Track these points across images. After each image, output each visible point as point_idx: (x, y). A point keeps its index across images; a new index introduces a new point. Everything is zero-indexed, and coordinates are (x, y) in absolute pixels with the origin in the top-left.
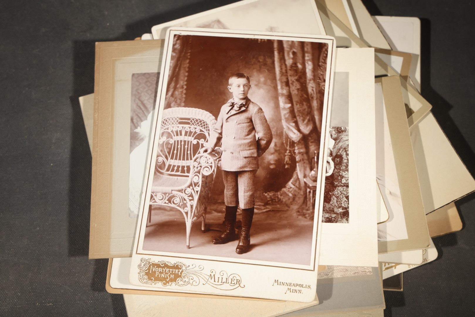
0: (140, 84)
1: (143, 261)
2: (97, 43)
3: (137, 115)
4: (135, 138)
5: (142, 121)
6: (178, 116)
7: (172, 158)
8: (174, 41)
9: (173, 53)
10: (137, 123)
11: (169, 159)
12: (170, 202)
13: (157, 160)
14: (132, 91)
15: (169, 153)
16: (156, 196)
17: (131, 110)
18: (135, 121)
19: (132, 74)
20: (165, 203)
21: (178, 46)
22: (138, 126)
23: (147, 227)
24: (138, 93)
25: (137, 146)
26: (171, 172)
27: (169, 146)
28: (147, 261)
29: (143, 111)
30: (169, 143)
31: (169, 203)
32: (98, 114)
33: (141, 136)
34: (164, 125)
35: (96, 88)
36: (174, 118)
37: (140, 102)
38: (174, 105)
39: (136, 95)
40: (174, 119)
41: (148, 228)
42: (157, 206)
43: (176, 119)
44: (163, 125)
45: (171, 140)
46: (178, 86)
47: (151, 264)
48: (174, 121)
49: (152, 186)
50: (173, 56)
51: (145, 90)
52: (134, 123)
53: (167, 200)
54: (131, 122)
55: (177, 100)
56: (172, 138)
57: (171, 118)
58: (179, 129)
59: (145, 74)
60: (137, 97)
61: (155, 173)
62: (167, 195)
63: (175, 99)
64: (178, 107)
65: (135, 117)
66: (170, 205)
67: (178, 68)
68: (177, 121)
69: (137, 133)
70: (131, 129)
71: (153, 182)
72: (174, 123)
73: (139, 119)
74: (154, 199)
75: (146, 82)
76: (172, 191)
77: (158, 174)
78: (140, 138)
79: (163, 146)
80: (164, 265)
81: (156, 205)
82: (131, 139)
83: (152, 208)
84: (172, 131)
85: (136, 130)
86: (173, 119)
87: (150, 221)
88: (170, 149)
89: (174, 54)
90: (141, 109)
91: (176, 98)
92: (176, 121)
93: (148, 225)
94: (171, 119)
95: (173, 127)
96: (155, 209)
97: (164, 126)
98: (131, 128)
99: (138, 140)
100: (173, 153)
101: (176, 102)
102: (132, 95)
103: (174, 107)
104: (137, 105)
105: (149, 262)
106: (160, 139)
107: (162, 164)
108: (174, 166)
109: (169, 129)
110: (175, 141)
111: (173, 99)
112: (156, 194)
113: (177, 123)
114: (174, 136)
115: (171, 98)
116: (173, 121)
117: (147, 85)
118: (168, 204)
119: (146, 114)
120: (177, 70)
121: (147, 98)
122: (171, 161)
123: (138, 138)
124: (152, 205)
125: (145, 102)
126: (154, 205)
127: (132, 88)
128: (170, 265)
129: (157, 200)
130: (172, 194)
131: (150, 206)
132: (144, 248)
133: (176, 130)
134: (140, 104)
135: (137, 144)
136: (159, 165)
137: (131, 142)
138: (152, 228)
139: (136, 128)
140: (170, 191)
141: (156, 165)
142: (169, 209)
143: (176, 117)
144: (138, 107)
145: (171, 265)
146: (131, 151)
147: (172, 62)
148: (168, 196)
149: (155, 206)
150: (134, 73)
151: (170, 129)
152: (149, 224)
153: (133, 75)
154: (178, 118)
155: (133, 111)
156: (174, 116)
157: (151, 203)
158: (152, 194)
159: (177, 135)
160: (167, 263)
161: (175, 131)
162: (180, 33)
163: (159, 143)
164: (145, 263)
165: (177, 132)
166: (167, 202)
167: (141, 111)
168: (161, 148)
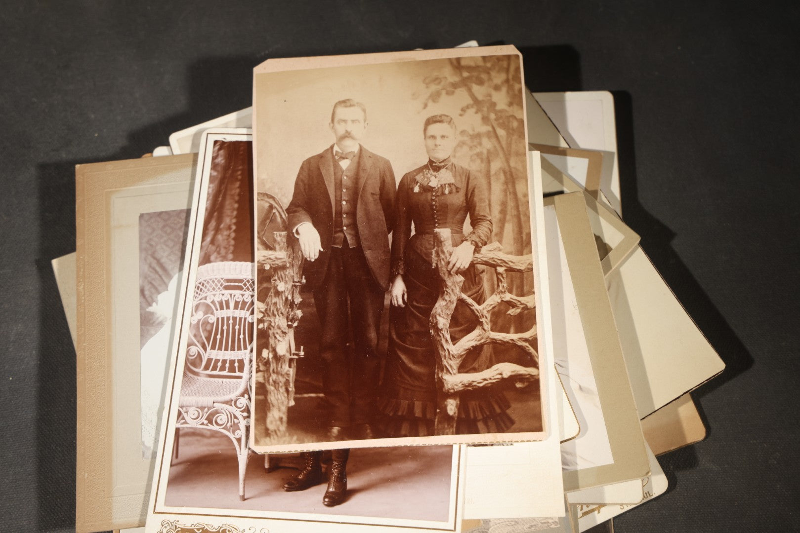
0: (154, 230)
1: (166, 525)
2: (77, 166)
3: (151, 283)
4: (148, 322)
5: (159, 293)
6: (222, 277)
7: (213, 348)
8: (213, 152)
9: (212, 171)
10: (151, 297)
11: (208, 349)
12: (210, 422)
13: (188, 351)
14: (141, 244)
15: (208, 339)
16: (187, 412)
17: (140, 276)
18: (147, 293)
19: (139, 215)
20: (203, 424)
21: (220, 160)
22: (153, 301)
23: (171, 465)
24: (151, 245)
25: (152, 335)
26: (212, 370)
27: (208, 328)
28: (172, 525)
29: (160, 276)
30: (208, 323)
31: (209, 424)
32: (84, 286)
33: (158, 318)
34: (199, 291)
35: (79, 242)
36: (216, 279)
37: (155, 261)
38: (216, 258)
39: (148, 250)
40: (216, 281)
41: (174, 468)
42: (189, 430)
43: (219, 281)
44: (197, 293)
45: (212, 316)
46: (222, 226)
47: (180, 529)
48: (216, 285)
49: (180, 396)
50: (214, 176)
51: (162, 240)
52: (146, 297)
53: (206, 419)
54: (140, 296)
55: (220, 250)
56: (212, 313)
57: (211, 280)
58: (224, 299)
59: (161, 213)
60: (150, 252)
61: (185, 373)
62: (206, 409)
63: (217, 248)
64: (222, 261)
65: (147, 288)
66: (210, 427)
67: (221, 196)
68: (221, 285)
69: (152, 314)
70: (142, 308)
71: (182, 389)
72: (216, 289)
73: (153, 290)
74: (183, 418)
75: (164, 227)
76: (214, 403)
77: (190, 375)
78: (157, 322)
79: (198, 327)
80: (201, 530)
81: (187, 428)
82: (142, 323)
83: (181, 433)
84: (213, 302)
85: (150, 309)
86: (213, 282)
87: (177, 457)
88: (210, 332)
89: (215, 174)
90: (156, 272)
91: (218, 246)
92: (219, 285)
93: (173, 463)
94: (211, 282)
95: (214, 295)
96: (186, 434)
97: (199, 294)
98: (141, 306)
99: (154, 324)
100: (215, 339)
101: (219, 253)
102: (141, 250)
103: (215, 262)
104: (150, 266)
105: (176, 526)
106: (192, 315)
107: (196, 358)
108: (217, 361)
109: (208, 298)
110: (218, 319)
111: (214, 248)
112: (187, 409)
113: (221, 288)
114: (217, 310)
115: (210, 246)
116: (214, 286)
117: (166, 232)
118: (207, 425)
119: (166, 280)
120: (220, 199)
121: (166, 254)
122: (211, 353)
123: (154, 322)
124: (181, 429)
125: (163, 260)
126: (184, 428)
127: (141, 238)
128: (211, 530)
129: (188, 419)
130: (214, 409)
131: (177, 430)
132: (167, 503)
133: (219, 300)
134: (154, 264)
135: (153, 332)
136: (192, 359)
137: (142, 330)
138: (180, 468)
139: (150, 305)
140: (210, 404)
141: (187, 359)
142: (208, 433)
143: (219, 277)
144: (151, 269)
145: (214, 530)
146: (142, 345)
147: (212, 185)
148: (207, 413)
149: (186, 430)
150: (143, 212)
151: (210, 299)
152: (175, 461)
153: (142, 216)
154: (222, 279)
155: (144, 276)
156: (216, 277)
157: (179, 425)
158: (181, 409)
159: (222, 308)
160: (206, 527)
161: (218, 302)
162: (225, 139)
163: (191, 323)
164: (168, 527)
165: (221, 303)
166: (206, 422)
167: (157, 276)
168: (194, 332)
